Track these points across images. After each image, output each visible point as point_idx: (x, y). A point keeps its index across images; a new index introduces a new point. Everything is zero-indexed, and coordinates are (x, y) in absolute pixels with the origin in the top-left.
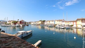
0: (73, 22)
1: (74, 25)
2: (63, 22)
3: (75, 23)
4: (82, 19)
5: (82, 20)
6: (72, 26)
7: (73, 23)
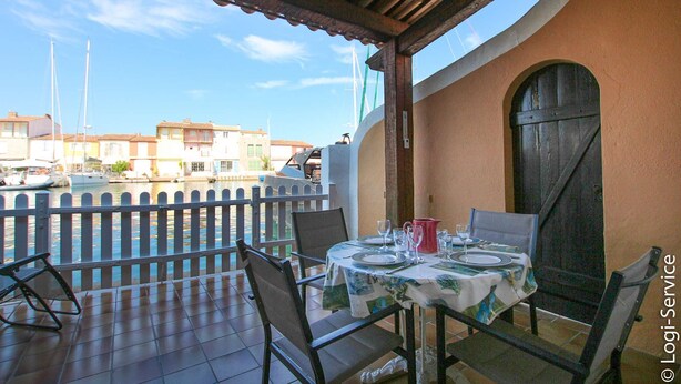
0: (133, 140)
1: (136, 164)
2: (45, 136)
3: (143, 148)
4: (187, 125)
5: (187, 130)
6: (125, 167)
7: (134, 152)
